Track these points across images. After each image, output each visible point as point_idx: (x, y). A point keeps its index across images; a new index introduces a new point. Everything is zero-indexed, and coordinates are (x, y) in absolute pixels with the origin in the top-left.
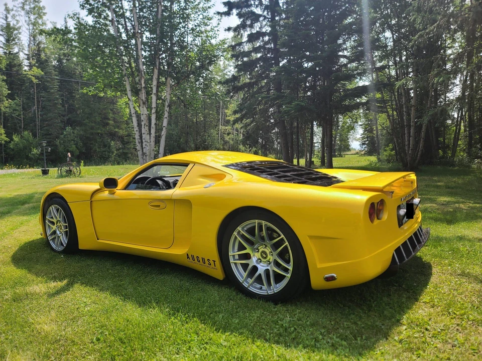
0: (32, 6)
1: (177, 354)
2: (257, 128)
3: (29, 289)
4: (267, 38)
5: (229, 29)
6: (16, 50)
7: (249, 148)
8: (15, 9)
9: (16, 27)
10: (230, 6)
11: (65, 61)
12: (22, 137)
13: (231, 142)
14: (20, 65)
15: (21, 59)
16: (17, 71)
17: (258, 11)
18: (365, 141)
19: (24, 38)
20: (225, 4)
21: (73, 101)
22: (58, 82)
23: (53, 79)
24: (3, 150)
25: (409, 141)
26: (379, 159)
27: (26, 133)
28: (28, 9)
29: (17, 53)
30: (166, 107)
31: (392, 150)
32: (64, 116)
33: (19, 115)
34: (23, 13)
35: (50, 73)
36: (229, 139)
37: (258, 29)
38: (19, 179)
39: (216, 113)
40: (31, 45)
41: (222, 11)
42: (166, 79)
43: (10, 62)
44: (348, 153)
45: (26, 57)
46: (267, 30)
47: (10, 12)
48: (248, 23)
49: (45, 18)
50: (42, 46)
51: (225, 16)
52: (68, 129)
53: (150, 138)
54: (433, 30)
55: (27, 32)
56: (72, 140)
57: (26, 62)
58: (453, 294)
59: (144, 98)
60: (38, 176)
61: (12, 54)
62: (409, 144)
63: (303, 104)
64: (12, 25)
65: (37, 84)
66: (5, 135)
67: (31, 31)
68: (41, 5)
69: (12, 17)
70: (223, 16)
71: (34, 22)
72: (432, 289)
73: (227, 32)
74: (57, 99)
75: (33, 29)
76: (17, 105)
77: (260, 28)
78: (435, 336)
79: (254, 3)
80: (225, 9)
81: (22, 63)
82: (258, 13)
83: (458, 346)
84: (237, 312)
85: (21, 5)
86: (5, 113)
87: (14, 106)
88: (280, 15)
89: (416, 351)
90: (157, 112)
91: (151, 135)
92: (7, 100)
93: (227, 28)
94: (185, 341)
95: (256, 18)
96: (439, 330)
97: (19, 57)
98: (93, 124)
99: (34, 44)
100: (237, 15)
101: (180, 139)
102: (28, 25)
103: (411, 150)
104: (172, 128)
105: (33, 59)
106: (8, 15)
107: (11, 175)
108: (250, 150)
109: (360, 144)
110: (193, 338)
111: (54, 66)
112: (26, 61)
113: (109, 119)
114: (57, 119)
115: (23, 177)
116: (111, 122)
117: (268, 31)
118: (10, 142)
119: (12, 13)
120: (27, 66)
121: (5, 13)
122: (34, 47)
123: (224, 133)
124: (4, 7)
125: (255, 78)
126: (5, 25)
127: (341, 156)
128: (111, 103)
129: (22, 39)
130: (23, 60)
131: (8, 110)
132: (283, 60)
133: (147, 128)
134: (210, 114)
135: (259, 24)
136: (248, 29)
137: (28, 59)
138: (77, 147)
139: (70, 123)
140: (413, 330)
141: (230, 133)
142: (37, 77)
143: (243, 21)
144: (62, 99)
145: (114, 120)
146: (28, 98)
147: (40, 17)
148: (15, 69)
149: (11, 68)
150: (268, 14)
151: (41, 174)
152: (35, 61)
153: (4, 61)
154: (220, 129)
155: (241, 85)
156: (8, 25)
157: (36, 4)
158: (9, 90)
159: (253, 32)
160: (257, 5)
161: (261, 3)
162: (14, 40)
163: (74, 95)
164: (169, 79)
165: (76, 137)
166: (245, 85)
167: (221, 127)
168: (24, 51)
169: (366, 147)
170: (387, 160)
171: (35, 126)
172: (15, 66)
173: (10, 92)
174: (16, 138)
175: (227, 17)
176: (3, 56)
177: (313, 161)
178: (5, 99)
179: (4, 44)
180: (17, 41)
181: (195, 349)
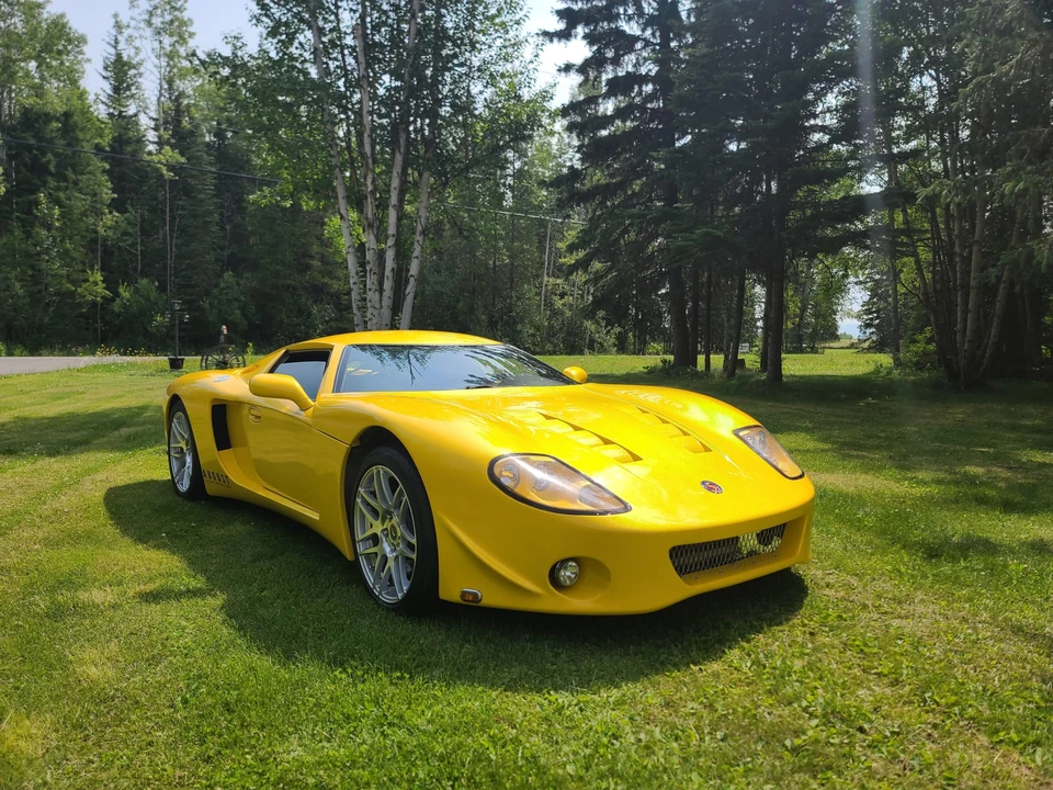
0: (168, 18)
1: (329, 741)
2: (620, 284)
3: (83, 596)
4: (648, 88)
5: (567, 68)
6: (132, 110)
7: (606, 327)
8: (133, 23)
9: (134, 62)
10: (570, 17)
11: (229, 135)
12: (137, 291)
13: (568, 314)
14: (140, 141)
15: (142, 129)
16: (134, 154)
17: (632, 28)
18: (871, 319)
19: (149, 85)
20: (561, 14)
21: (243, 218)
22: (215, 178)
23: (204, 173)
24: (98, 316)
25: (965, 320)
26: (896, 359)
27: (145, 281)
28: (159, 25)
29: (136, 115)
30: (418, 234)
31: (929, 341)
32: (222, 248)
33: (133, 245)
34: (148, 32)
35: (199, 158)
36: (564, 305)
37: (630, 69)
38: (123, 376)
39: (537, 248)
40: (162, 99)
41: (552, 30)
42: (420, 175)
43: (120, 135)
44: (832, 345)
45: (152, 124)
46: (650, 70)
47: (123, 30)
48: (610, 54)
49: (192, 43)
50: (186, 102)
51: (560, 40)
52: (228, 275)
53: (381, 300)
54: (1007, 73)
55: (156, 71)
56: (236, 300)
57: (151, 136)
58: (950, 662)
59: (370, 216)
60: (162, 371)
61: (125, 117)
62: (965, 329)
63: (719, 233)
64: (125, 58)
65: (171, 181)
66: (104, 285)
67: (163, 70)
68: (186, 15)
69: (127, 40)
70: (555, 40)
71: (171, 52)
72: (907, 647)
73: (563, 74)
74: (211, 213)
75: (168, 65)
76: (129, 223)
77: (634, 66)
78: (875, 744)
79: (625, 10)
80: (561, 26)
81: (144, 136)
82: (632, 33)
83: (917, 768)
84: (472, 668)
85: (146, 17)
86: (105, 239)
87: (124, 225)
88: (679, 36)
89: (822, 772)
90: (398, 245)
91: (384, 293)
92: (111, 213)
93: (563, 66)
94: (349, 715)
95: (626, 43)
96: (888, 734)
97: (137, 124)
98: (279, 267)
99: (170, 98)
100: (585, 37)
101: (458, 302)
102: (158, 57)
103: (970, 341)
104: (441, 279)
105: (165, 129)
106: (120, 38)
107: (107, 368)
108: (608, 332)
109: (861, 326)
110: (366, 712)
111: (208, 144)
112: (152, 132)
113: (312, 257)
114: (208, 253)
115: (132, 372)
116: (316, 263)
117: (653, 73)
118: (113, 300)
119: (127, 32)
120: (155, 143)
121: (114, 32)
122: (169, 104)
123: (552, 293)
124: (113, 21)
125: (620, 175)
126: (113, 58)
127: (814, 350)
128: (317, 223)
129: (143, 87)
130: (146, 130)
131: (110, 233)
132: (683, 136)
133: (375, 278)
134: (523, 251)
135: (632, 57)
136: (610, 68)
137: (156, 129)
138: (243, 314)
139: (234, 264)
140: (832, 729)
141: (566, 294)
142: (171, 168)
143: (599, 50)
144: (221, 214)
145: (323, 259)
146: (153, 210)
147: (182, 40)
148: (129, 149)
149: (121, 147)
150: (653, 34)
151: (168, 368)
152: (170, 132)
153: (107, 131)
154: (545, 283)
155: (589, 190)
156: (119, 56)
157: (176, 13)
158: (114, 192)
159: (620, 74)
160: (629, 16)
161: (640, 12)
162: (128, 88)
163: (244, 204)
164: (426, 175)
165: (242, 293)
166: (597, 190)
167: (546, 278)
168: (148, 111)
169: (873, 333)
170: (918, 363)
171: (165, 268)
172: (129, 141)
173: (116, 196)
174: (125, 293)
175: (563, 41)
176: (106, 121)
177: (743, 360)
178: (107, 211)
179: (109, 95)
180: (134, 91)
181: (364, 733)
